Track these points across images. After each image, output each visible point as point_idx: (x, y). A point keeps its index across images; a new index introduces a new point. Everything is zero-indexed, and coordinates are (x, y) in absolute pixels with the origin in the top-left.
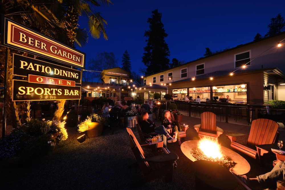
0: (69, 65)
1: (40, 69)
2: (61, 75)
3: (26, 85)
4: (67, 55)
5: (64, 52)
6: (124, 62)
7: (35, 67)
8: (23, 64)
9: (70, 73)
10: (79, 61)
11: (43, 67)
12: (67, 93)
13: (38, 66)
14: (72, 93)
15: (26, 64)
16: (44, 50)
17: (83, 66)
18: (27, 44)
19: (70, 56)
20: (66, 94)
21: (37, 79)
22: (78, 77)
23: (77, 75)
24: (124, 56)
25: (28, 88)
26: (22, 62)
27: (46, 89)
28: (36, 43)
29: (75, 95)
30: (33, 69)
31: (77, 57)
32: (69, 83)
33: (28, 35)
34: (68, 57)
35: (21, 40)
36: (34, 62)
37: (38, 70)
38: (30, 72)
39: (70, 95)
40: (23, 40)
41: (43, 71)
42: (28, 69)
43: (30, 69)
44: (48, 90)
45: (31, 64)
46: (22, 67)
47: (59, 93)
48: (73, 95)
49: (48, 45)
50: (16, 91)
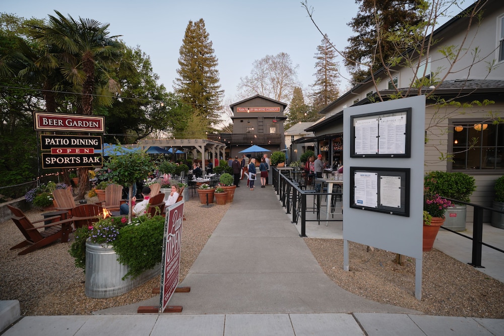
0: (86, 133)
1: (60, 142)
2: (78, 144)
3: (51, 156)
4: (82, 124)
5: (79, 122)
6: (319, 68)
7: (56, 142)
8: (47, 141)
9: (88, 141)
10: (97, 126)
11: (62, 140)
12: (86, 161)
13: (57, 140)
14: (92, 160)
15: (49, 140)
16: (61, 126)
17: (103, 130)
18: (48, 125)
19: (86, 124)
20: (84, 162)
21: (58, 151)
22: (97, 143)
23: (96, 141)
24: (319, 52)
25: (52, 159)
26: (46, 139)
27: (65, 158)
28: (55, 122)
29: (96, 162)
30: (54, 144)
31: (94, 123)
32: (87, 151)
33: (48, 118)
34: (84, 126)
35: (44, 124)
36: (54, 138)
37: (58, 144)
38: (53, 146)
39: (89, 162)
40: (46, 123)
41: (62, 144)
42: (51, 144)
43: (52, 143)
44: (67, 159)
45: (52, 139)
46: (47, 143)
47: (78, 161)
48: (93, 162)
49: (64, 120)
50: (45, 161)
